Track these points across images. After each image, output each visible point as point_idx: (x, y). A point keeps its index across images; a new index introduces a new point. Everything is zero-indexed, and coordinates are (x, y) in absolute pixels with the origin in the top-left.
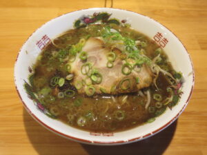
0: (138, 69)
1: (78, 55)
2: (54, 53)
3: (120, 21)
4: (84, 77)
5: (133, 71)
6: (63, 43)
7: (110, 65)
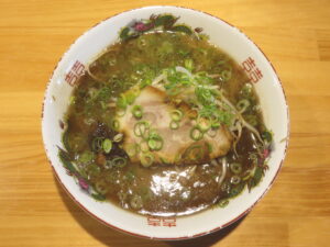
0: (213, 133)
1: (130, 108)
2: (92, 92)
3: (193, 29)
4: (139, 140)
5: (205, 135)
6: (104, 71)
7: (174, 126)
